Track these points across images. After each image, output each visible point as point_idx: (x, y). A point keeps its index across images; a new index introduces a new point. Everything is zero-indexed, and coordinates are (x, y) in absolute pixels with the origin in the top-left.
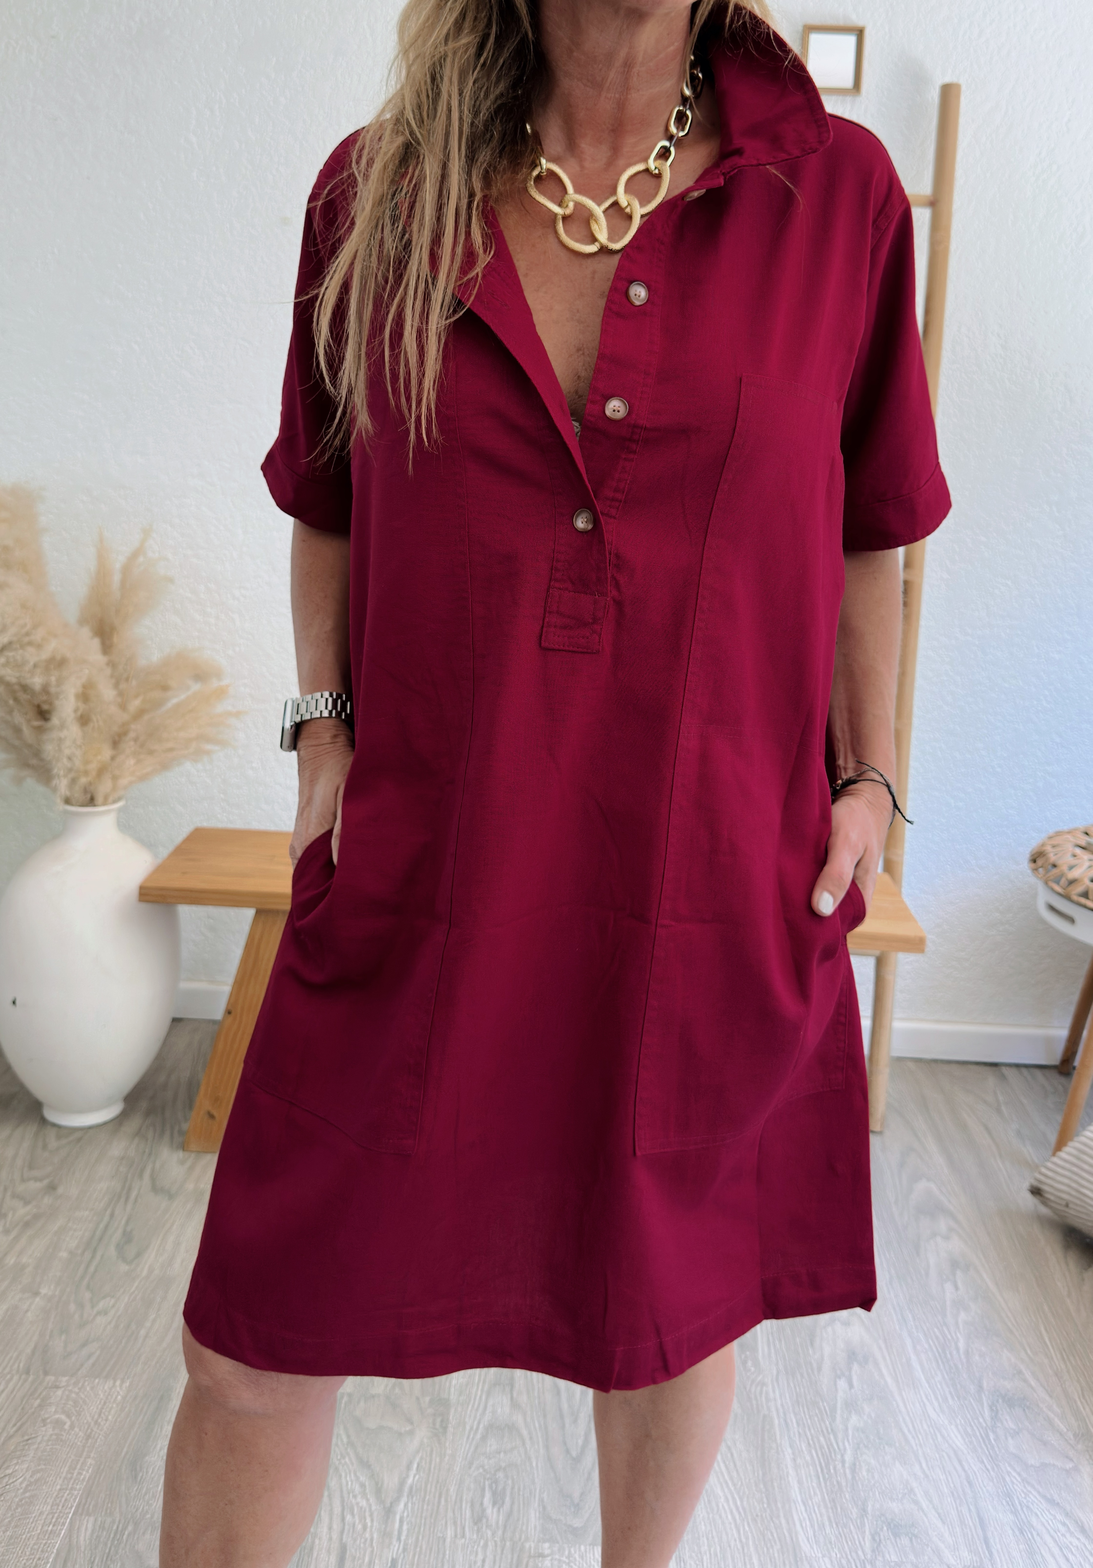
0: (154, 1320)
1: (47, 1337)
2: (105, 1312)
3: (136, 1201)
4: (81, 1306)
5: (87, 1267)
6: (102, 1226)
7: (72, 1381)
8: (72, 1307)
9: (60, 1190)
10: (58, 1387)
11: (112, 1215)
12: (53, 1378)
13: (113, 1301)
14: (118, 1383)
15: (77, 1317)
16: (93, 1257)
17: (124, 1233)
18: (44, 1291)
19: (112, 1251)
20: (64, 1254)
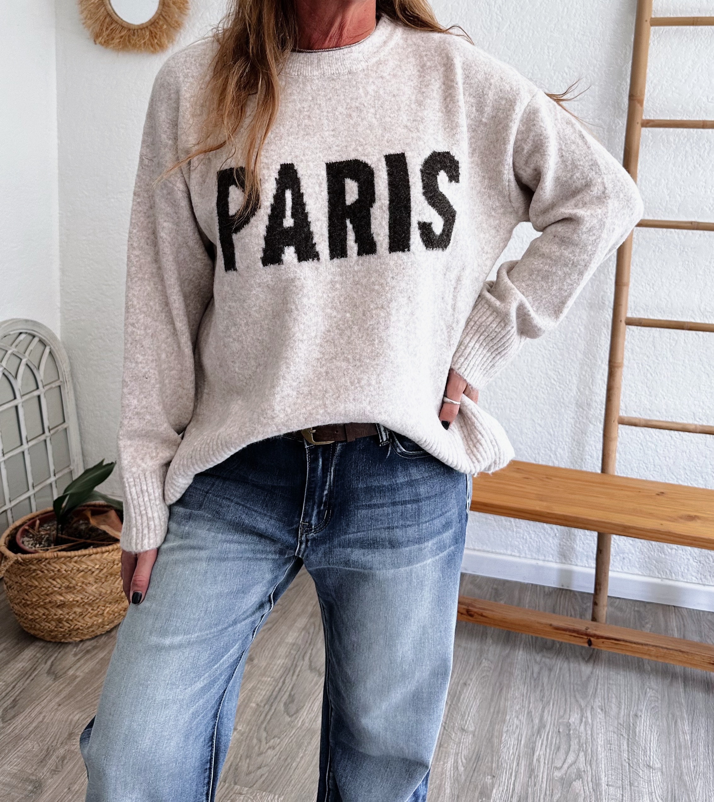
0: (302, 757)
1: (238, 760)
2: (274, 748)
3: (298, 675)
4: (260, 741)
5: (266, 715)
6: (277, 689)
7: (250, 791)
8: (255, 741)
9: (255, 662)
10: (241, 794)
11: (284, 683)
12: (239, 787)
13: (279, 740)
14: (277, 797)
15: (257, 748)
16: (270, 709)
17: (290, 695)
18: (239, 728)
19: (281, 707)
20: (253, 705)
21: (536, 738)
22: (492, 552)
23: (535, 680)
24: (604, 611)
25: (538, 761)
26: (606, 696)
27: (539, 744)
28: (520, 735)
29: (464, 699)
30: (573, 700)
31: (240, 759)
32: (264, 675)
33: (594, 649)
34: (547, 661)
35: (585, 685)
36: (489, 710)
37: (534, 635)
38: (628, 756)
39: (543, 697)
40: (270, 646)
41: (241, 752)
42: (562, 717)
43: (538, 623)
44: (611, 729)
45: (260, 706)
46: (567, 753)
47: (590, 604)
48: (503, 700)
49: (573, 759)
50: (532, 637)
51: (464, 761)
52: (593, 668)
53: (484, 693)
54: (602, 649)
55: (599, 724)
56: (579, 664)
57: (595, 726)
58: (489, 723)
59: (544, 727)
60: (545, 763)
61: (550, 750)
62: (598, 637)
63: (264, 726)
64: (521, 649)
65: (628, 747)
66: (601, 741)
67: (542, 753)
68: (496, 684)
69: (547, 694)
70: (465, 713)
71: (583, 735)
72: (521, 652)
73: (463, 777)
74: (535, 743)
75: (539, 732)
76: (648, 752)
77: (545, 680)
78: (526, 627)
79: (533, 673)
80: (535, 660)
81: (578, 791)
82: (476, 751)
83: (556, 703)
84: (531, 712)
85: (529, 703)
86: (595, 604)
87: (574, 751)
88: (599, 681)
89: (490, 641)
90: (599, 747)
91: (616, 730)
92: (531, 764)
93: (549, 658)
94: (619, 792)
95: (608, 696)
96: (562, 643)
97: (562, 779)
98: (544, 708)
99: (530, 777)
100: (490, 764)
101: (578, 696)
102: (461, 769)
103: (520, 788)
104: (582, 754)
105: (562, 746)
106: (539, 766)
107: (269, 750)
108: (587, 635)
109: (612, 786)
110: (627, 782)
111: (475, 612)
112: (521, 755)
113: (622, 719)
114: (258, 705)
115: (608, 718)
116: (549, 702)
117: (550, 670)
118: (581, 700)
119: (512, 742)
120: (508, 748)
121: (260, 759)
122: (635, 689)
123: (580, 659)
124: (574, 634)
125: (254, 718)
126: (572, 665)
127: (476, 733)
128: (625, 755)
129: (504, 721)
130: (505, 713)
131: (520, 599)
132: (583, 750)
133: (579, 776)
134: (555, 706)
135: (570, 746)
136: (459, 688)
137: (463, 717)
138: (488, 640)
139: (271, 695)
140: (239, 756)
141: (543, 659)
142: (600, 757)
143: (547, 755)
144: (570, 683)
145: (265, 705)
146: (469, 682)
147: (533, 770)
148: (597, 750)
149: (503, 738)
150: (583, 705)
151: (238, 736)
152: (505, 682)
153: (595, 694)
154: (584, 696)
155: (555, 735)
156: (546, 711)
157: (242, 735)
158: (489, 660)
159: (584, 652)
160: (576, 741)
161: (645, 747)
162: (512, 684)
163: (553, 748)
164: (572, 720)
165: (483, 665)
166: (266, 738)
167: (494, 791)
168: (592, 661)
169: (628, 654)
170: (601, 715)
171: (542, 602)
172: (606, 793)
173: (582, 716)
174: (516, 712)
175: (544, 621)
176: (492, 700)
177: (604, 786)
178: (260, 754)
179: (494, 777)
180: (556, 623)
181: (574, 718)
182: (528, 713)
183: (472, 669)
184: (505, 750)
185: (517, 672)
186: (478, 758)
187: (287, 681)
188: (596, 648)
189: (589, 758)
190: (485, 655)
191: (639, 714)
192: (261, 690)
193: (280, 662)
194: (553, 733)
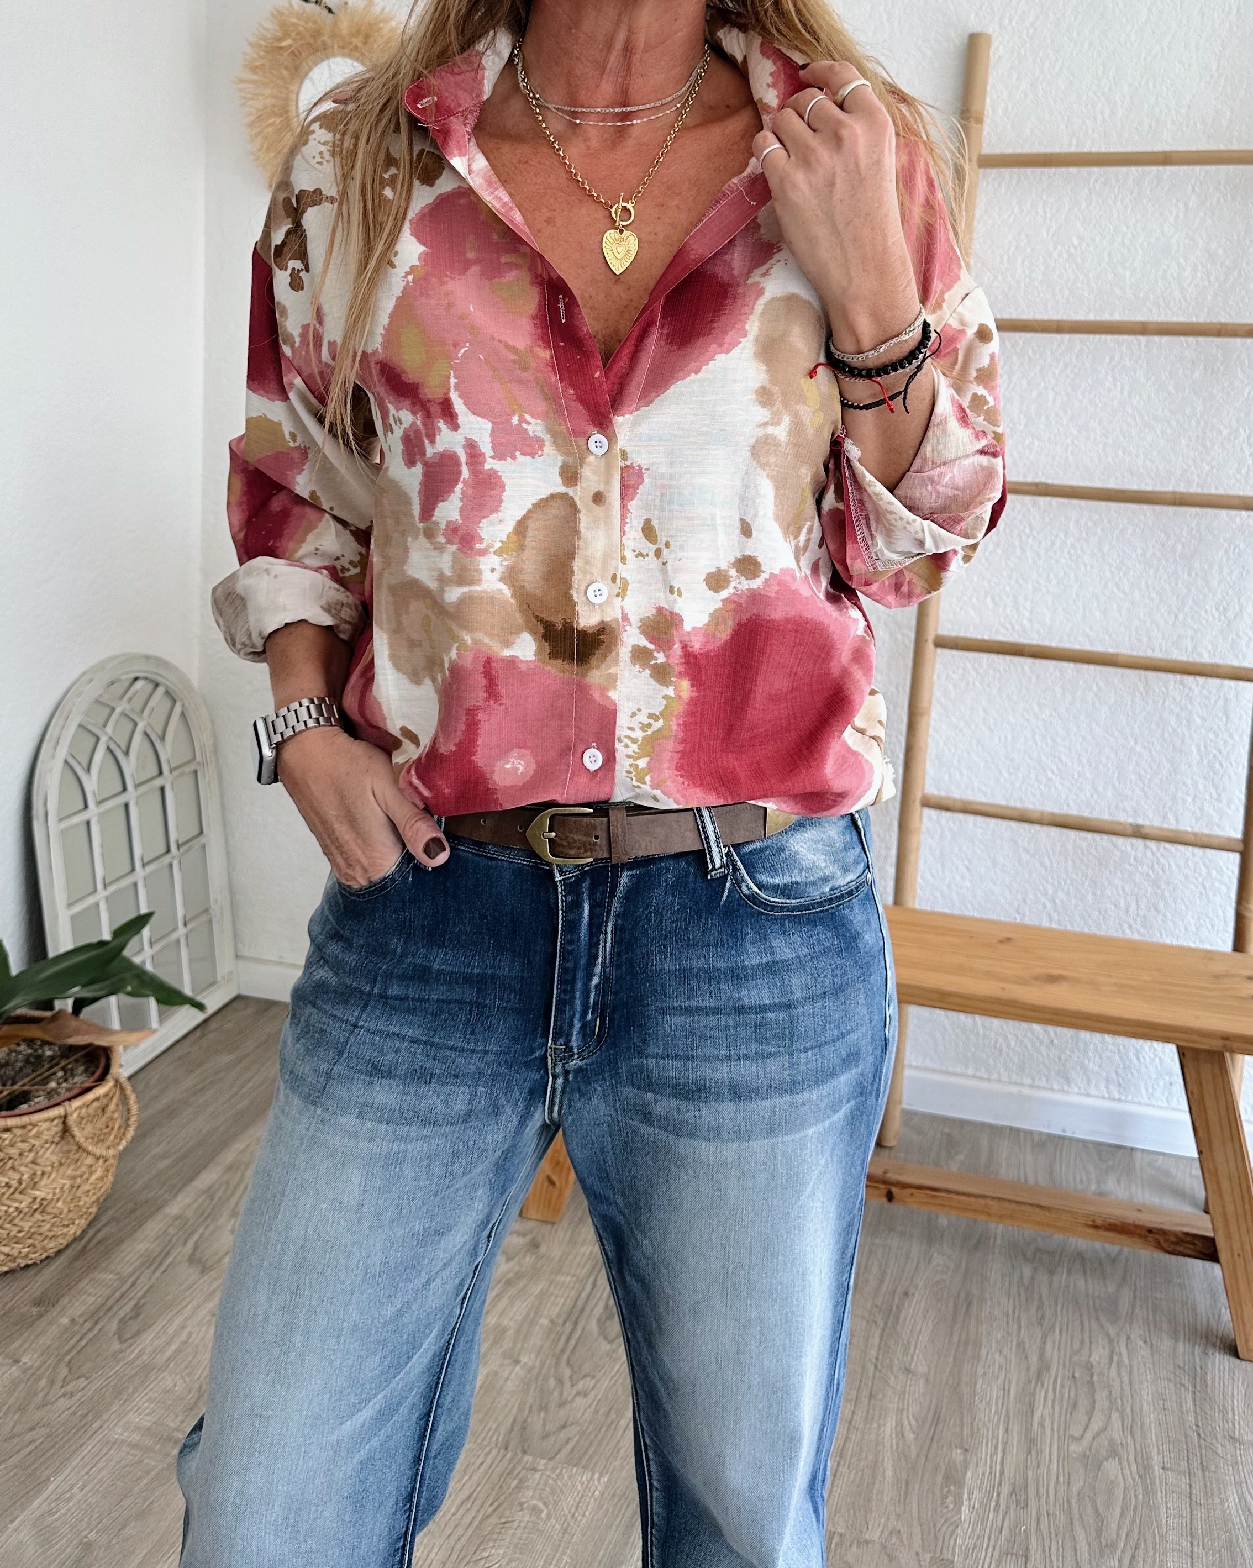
1: (527, 1411)
2: (585, 1394)
4: (560, 1381)
5: (568, 1339)
6: (584, 1295)
7: (550, 1466)
8: (552, 1382)
9: (543, 1249)
10: (535, 1470)
11: (594, 1285)
12: (531, 1458)
13: (593, 1382)
14: (596, 1476)
15: (556, 1393)
16: (573, 1330)
17: (606, 1306)
18: (524, 1359)
19: (594, 1326)
20: (545, 1322)
21: (1034, 1387)
23: (1027, 1289)
25: (1041, 1424)
26: (1150, 1320)
27: (1040, 1396)
28: (1007, 1380)
29: (905, 1319)
30: (1094, 1325)
31: (530, 1411)
32: (559, 1271)
35: (1112, 1300)
36: (950, 1337)
38: (1196, 1420)
39: (1042, 1318)
41: (530, 1400)
42: (1076, 1352)
44: (1163, 1374)
45: (557, 1323)
46: (1090, 1414)
48: (973, 1321)
49: (1101, 1424)
51: (914, 1423)
53: (940, 1310)
55: (1141, 1366)
57: (1135, 1370)
58: (951, 1359)
59: (1048, 1368)
60: (1052, 1429)
61: (1061, 1408)
63: (565, 1357)
65: (1195, 1405)
66: (1146, 1394)
67: (1046, 1412)
68: (959, 1295)
69: (1048, 1313)
70: (908, 1341)
71: (1116, 1384)
73: (914, 1450)
74: (1034, 1394)
75: (1039, 1376)
76: (1230, 1414)
77: (1045, 1290)
79: (1021, 1278)
81: (1113, 1478)
82: (933, 1406)
83: (1064, 1327)
84: (1023, 1343)
85: (1019, 1328)
87: (1102, 1410)
88: (1139, 1293)
90: (1144, 1404)
91: (1171, 1376)
92: (1028, 1430)
94: (1185, 1480)
97: (1085, 1456)
98: (1044, 1336)
99: (1029, 1452)
100: (958, 1429)
101: (1102, 1319)
102: (910, 1436)
103: (1012, 1470)
104: (1115, 1416)
105: (1080, 1402)
106: (1043, 1434)
107: (577, 1398)
109: (1172, 1470)
110: (1196, 1464)
112: (1011, 1415)
113: (1183, 1358)
114: (552, 1322)
115: (1156, 1356)
116: (1052, 1328)
117: (1051, 1272)
119: (994, 1392)
120: (989, 1403)
121: (562, 1413)
122: (1201, 1309)
125: (546, 1344)
127: (931, 1377)
128: (1191, 1418)
129: (977, 1357)
130: (978, 1344)
131: (991, 1151)
132: (1117, 1409)
133: (1114, 1453)
134: (1063, 1334)
135: (1094, 1402)
136: (896, 1300)
137: (906, 1350)
139: (574, 1306)
140: (528, 1406)
141: (1038, 1254)
142: (1147, 1421)
143: (1056, 1416)
144: (1085, 1294)
145: (564, 1322)
146: (912, 1290)
147: (1032, 1441)
148: (1141, 1409)
149: (978, 1386)
150: (1112, 1332)
152: (975, 1292)
153: (1131, 1317)
154: (1113, 1319)
155: (1066, 1384)
156: (1049, 1343)
158: (944, 1254)
160: (1105, 1393)
161: (1223, 1405)
162: (987, 1295)
163: (1064, 1405)
164: (1095, 1358)
165: (934, 1263)
166: (571, 1377)
167: (969, 1474)
170: (1143, 1352)
171: (1029, 1158)
172: (1161, 1481)
173: (1112, 1352)
174: (997, 1342)
176: (954, 1321)
177: (1157, 1470)
178: (562, 1404)
179: (966, 1450)
181: (1099, 1355)
182: (1019, 1345)
183: (917, 1269)
184: (982, 1406)
185: (993, 1275)
186: (937, 1419)
189: (1128, 1422)
192: (557, 1296)
194: (1063, 1379)
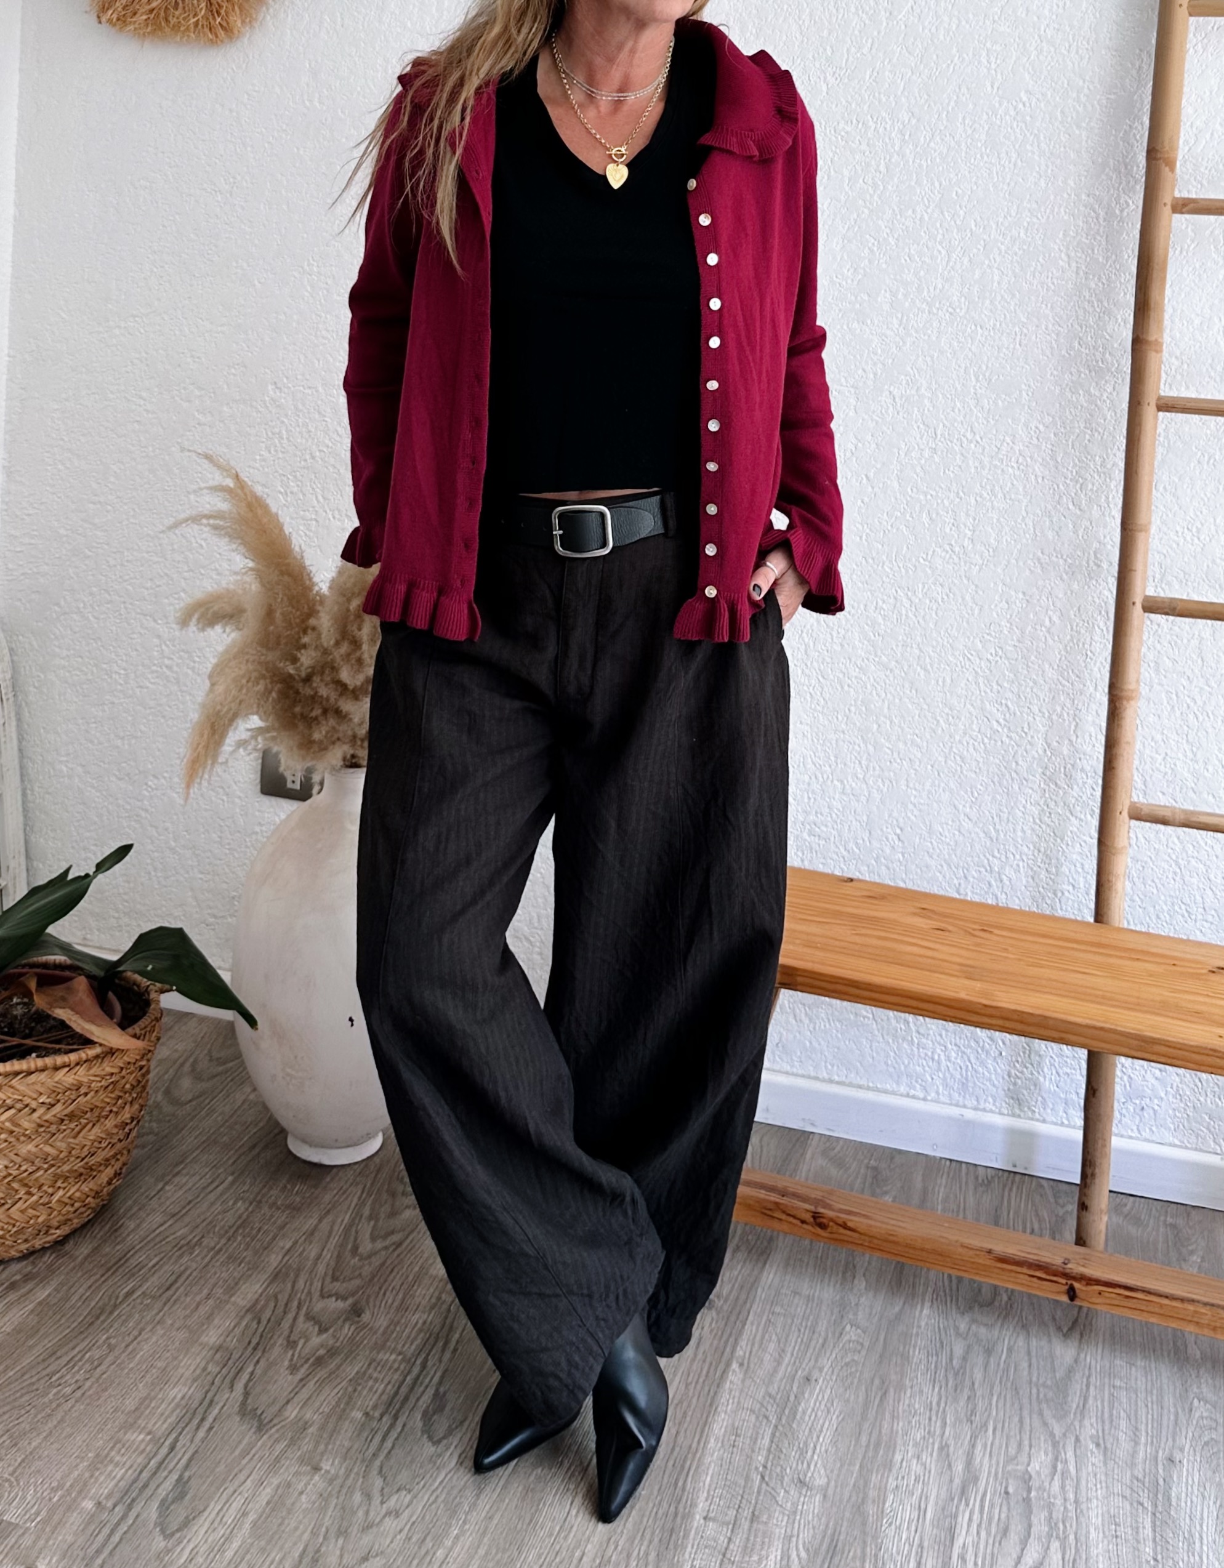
2: (396, 1513)
4: (368, 1496)
5: (383, 1440)
6: (409, 1379)
8: (357, 1497)
11: (424, 1366)
13: (409, 1497)
15: (361, 1513)
16: (391, 1427)
17: (436, 1394)
19: (417, 1421)
21: (957, 1507)
22: (868, 1088)
23: (956, 1374)
24: (1101, 1222)
25: (962, 1558)
26: (1106, 1415)
27: (964, 1519)
28: (924, 1497)
29: (804, 1413)
30: (1037, 1422)
31: (325, 1538)
32: (381, 1347)
33: (1080, 1307)
34: (983, 1330)
35: (1062, 1388)
36: (858, 1440)
37: (954, 1273)
38: (1155, 1553)
39: (973, 1412)
40: (397, 1283)
41: (327, 1522)
42: (1010, 1460)
43: (962, 1246)
44: (1118, 1488)
45: (373, 1418)
46: (1024, 1543)
47: (1073, 1207)
48: (887, 1415)
49: (1036, 1555)
50: (950, 1276)
51: (803, 1554)
52: (1080, 1349)
53: (848, 1400)
54: (1099, 1307)
55: (1091, 1477)
56: (1050, 1341)
57: (1083, 1483)
58: (857, 1467)
59: (976, 1480)
60: (976, 1564)
61: (988, 1534)
62: (1090, 1281)
63: (377, 1463)
64: (927, 1304)
65: (1154, 1531)
66: (1095, 1515)
67: (969, 1540)
68: (872, 1381)
69: (981, 1405)
70: (806, 1443)
71: (1059, 1502)
72: (926, 1311)
74: (956, 1516)
75: (963, 1491)
76: (1198, 1544)
77: (978, 1375)
78: (938, 1255)
79: (951, 1360)
80: (957, 1328)
82: (829, 1532)
83: (999, 1426)
84: (947, 1446)
85: (944, 1424)
86: (1083, 1207)
87: (1039, 1538)
88: (1093, 1380)
89: (860, 1284)
90: (1092, 1530)
91: (1128, 1492)
93: (986, 1325)
95: (1111, 1415)
96: (1013, 1291)
98: (974, 1438)
100: (858, 1563)
101: (1047, 1413)
104: (1055, 1545)
105: (1012, 1527)
107: (387, 1519)
108: (1066, 1275)
111: (832, 1220)
112: (926, 1544)
113: (1140, 1467)
115: (1110, 1465)
116: (985, 1425)
117: (989, 1352)
118: (1052, 1422)
119: (907, 1513)
120: (898, 1528)
122: (1169, 1401)
123: (1052, 1329)
124: (1038, 1274)
125: (356, 1447)
126: (1034, 1342)
127: (830, 1492)
128: (1148, 1550)
129: (888, 1465)
130: (891, 1447)
131: (925, 1191)
132: (1058, 1537)
134: (998, 1433)
135: (1030, 1526)
136: (795, 1389)
137: (802, 1452)
138: (856, 1281)
139: (396, 1393)
140: (324, 1529)
141: (974, 1327)
142: (1094, 1552)
143: (982, 1547)
144: (1030, 1382)
145: (382, 1416)
146: (815, 1374)
148: (1087, 1538)
149: (887, 1505)
150: (1058, 1430)
151: (322, 1485)
152: (893, 1377)
153: (1083, 1410)
154: (1061, 1414)
155: (998, 1501)
156: (979, 1447)
157: (331, 1482)
158: (858, 1327)
159: (1059, 1313)
160: (1044, 1515)
161: (1190, 1532)
162: (908, 1383)
163: (993, 1531)
164: (1034, 1467)
165: (846, 1338)
166: (383, 1489)
168: (1078, 1336)
169: (1153, 1319)
170: (1095, 1458)
171: (971, 1200)
173: (1056, 1459)
174: (916, 1445)
175: (976, 1242)
176: (864, 1417)
180: (999, 1248)
181: (1039, 1463)
182: (941, 1448)
183: (823, 1346)
184: (890, 1532)
185: (917, 1355)
186: (834, 1547)
187: (430, 1364)
188: (1085, 1304)
189: (1070, 1554)
190: (851, 1316)
191: (1177, 1456)
192: (376, 1380)
193: (418, 1318)
194: (993, 1495)
